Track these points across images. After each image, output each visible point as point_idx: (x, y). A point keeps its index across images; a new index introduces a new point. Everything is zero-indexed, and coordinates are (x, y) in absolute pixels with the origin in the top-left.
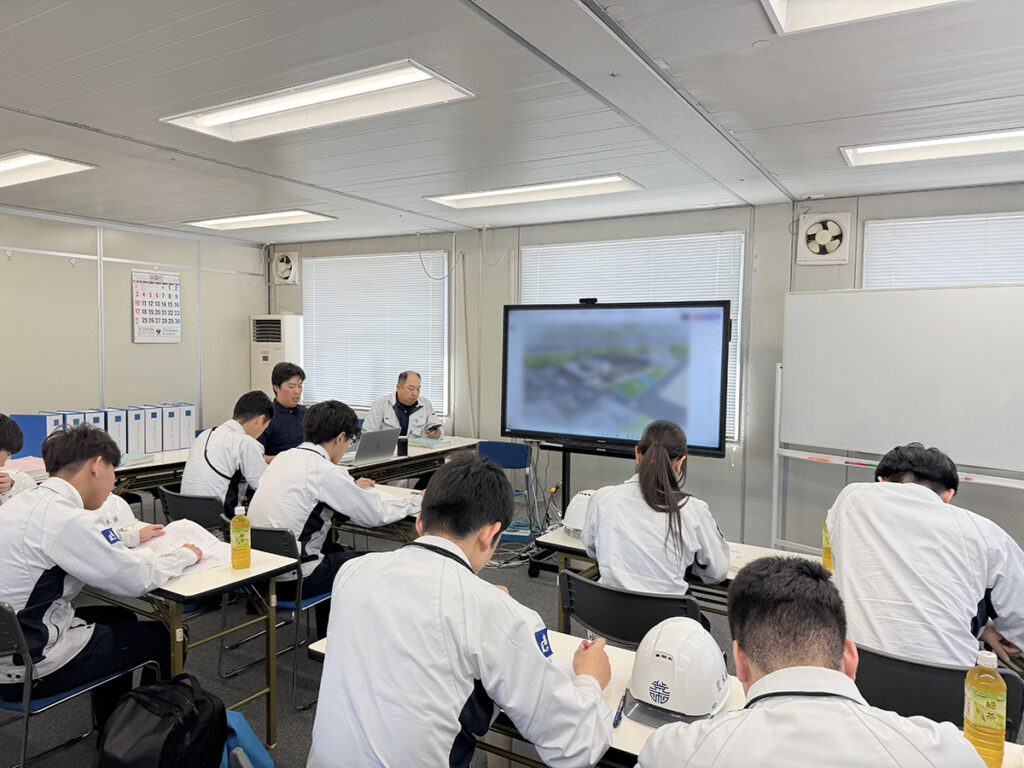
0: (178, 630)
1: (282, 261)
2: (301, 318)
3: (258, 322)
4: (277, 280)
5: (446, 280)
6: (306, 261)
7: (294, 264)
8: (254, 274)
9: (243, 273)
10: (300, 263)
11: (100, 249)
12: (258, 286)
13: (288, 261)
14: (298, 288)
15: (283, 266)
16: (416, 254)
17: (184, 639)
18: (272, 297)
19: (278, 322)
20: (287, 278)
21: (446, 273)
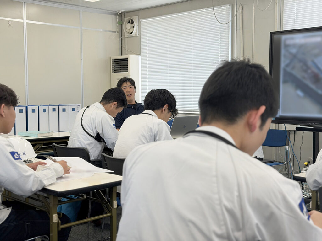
0: (54, 215)
1: (129, 22)
2: (140, 57)
3: (115, 61)
4: (126, 35)
5: (230, 23)
6: (143, 21)
7: (136, 24)
8: (113, 32)
9: (106, 31)
10: (139, 23)
11: (25, 16)
12: (114, 39)
13: (132, 22)
14: (138, 38)
15: (129, 26)
16: (211, 10)
17: (58, 221)
18: (123, 46)
19: (126, 60)
20: (131, 33)
21: (230, 19)
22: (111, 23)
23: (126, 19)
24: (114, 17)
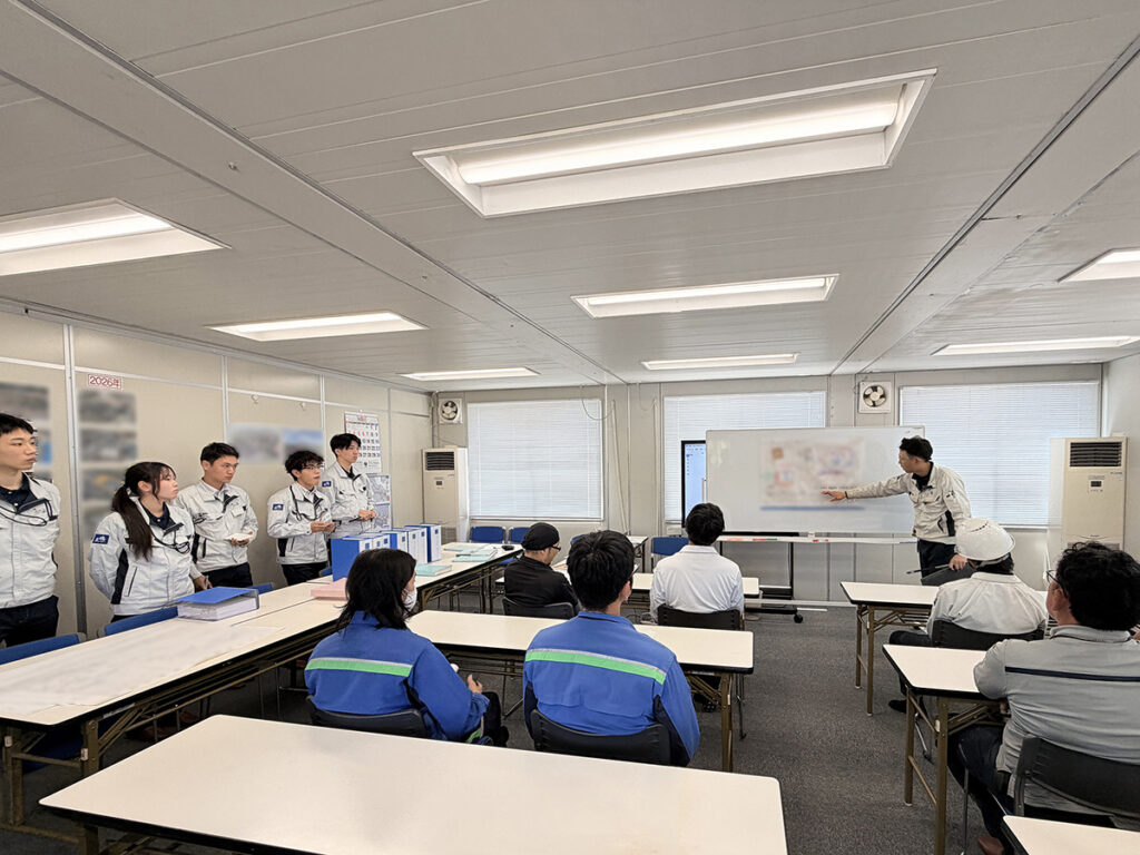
1: (449, 405)
2: (466, 450)
3: (428, 454)
4: (441, 420)
6: (470, 406)
7: (459, 408)
8: (419, 415)
10: (465, 408)
11: (323, 394)
12: (423, 426)
13: (453, 405)
14: (464, 427)
15: (448, 410)
18: (436, 434)
19: (452, 454)
20: (452, 419)
22: (420, 405)
23: (442, 402)
24: (424, 396)
